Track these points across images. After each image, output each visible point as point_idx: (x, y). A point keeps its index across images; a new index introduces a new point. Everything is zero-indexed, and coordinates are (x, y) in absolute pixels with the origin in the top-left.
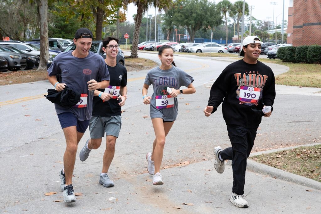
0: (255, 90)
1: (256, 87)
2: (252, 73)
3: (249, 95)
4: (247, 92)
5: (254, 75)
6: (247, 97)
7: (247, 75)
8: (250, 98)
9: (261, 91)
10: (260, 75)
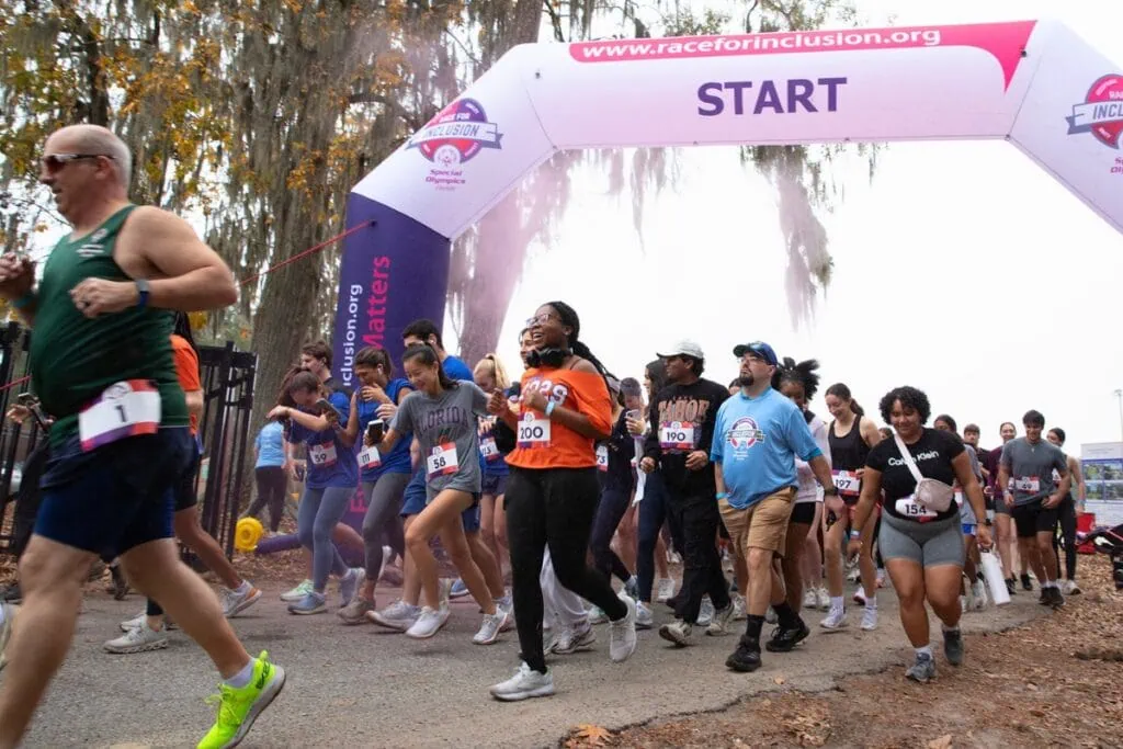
0: (684, 427)
1: (686, 422)
2: (683, 399)
3: (674, 435)
4: (671, 430)
5: (684, 402)
6: (671, 441)
7: (674, 403)
8: (676, 440)
9: (695, 429)
10: (694, 401)
